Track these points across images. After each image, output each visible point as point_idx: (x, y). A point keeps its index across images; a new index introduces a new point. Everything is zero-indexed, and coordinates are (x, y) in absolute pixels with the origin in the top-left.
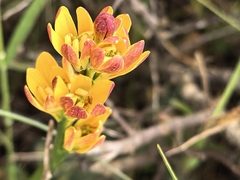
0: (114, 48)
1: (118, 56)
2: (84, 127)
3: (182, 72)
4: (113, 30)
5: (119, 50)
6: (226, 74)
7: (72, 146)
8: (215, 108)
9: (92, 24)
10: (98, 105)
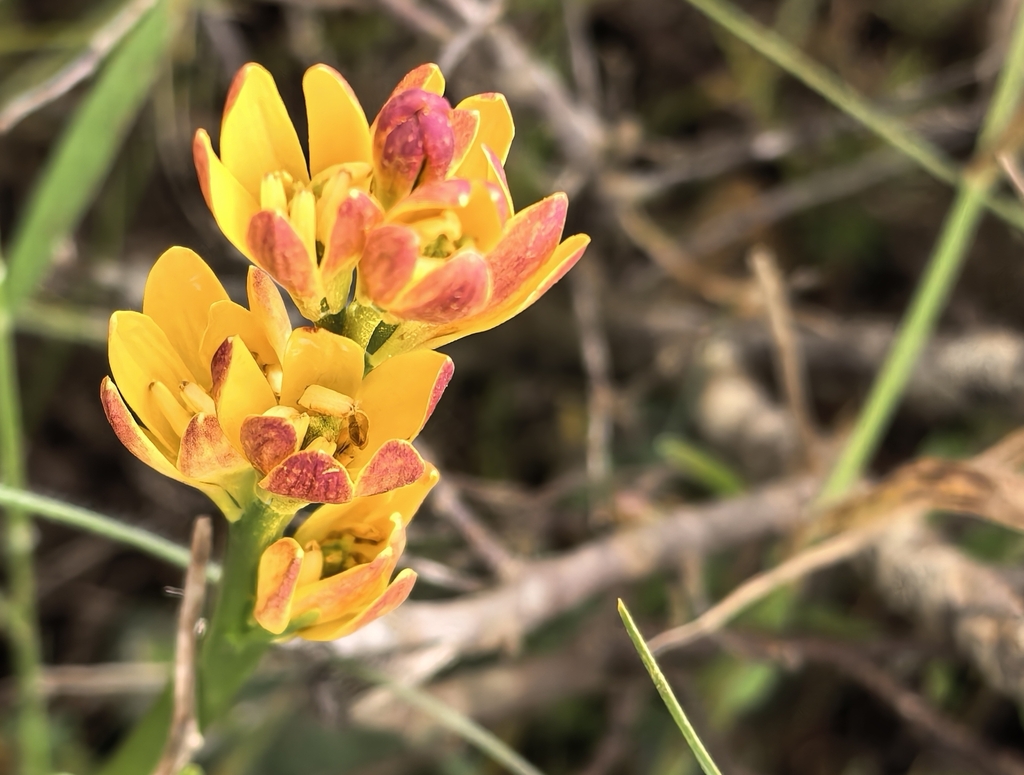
0: (451, 226)
1: (469, 253)
2: (331, 540)
3: (704, 329)
4: (447, 154)
5: (473, 233)
6: (870, 337)
7: (288, 613)
8: (830, 467)
9: (367, 134)
10: (393, 449)
